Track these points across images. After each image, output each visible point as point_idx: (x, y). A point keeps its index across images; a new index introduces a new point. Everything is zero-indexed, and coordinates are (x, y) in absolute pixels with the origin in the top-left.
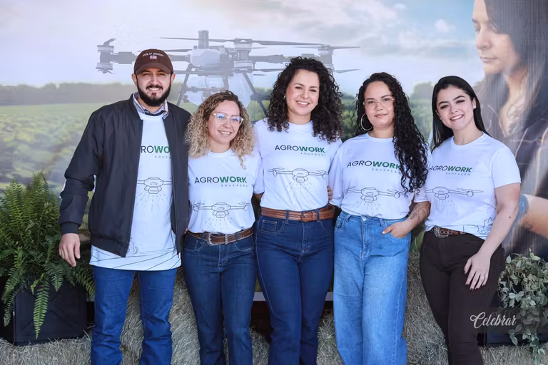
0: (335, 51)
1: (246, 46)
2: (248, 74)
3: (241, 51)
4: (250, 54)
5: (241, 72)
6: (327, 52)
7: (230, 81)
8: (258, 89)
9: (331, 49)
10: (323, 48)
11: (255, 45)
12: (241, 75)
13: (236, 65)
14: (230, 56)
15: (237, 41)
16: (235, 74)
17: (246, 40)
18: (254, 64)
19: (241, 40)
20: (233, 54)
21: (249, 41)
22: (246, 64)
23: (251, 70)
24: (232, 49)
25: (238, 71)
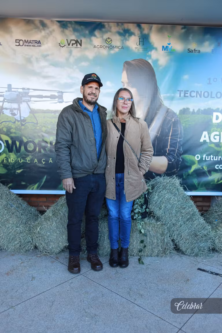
0: (64, 93)
1: (27, 91)
2: (28, 102)
3: (25, 93)
4: (29, 94)
5: (25, 102)
6: (60, 94)
7: (21, 105)
8: (33, 109)
9: (62, 93)
10: (59, 92)
11: (31, 90)
12: (25, 103)
13: (24, 99)
14: (21, 95)
15: (23, 89)
16: (23, 103)
17: (27, 88)
18: (31, 98)
19: (25, 88)
20: (22, 94)
21: (29, 89)
22: (27, 99)
23: (29, 101)
24: (21, 92)
25: (24, 101)
